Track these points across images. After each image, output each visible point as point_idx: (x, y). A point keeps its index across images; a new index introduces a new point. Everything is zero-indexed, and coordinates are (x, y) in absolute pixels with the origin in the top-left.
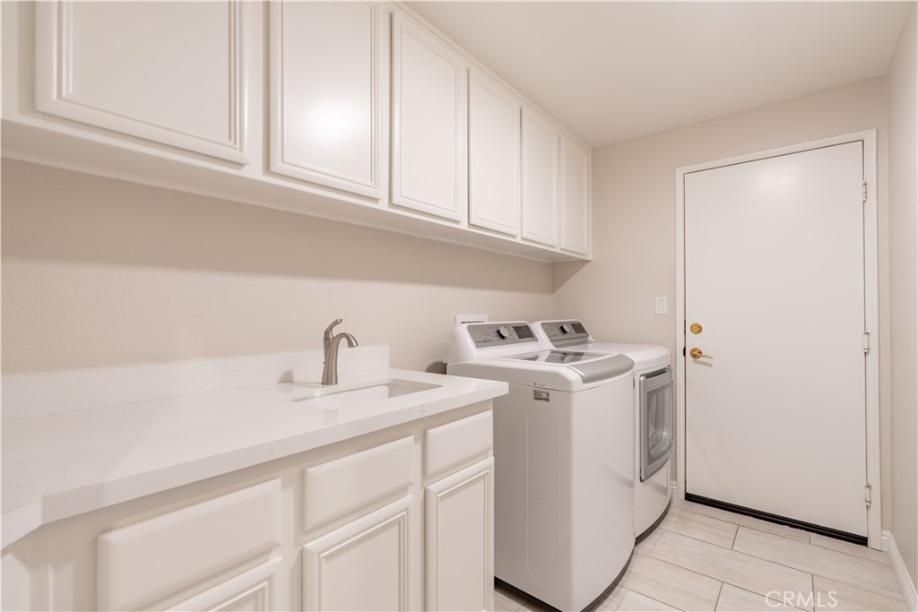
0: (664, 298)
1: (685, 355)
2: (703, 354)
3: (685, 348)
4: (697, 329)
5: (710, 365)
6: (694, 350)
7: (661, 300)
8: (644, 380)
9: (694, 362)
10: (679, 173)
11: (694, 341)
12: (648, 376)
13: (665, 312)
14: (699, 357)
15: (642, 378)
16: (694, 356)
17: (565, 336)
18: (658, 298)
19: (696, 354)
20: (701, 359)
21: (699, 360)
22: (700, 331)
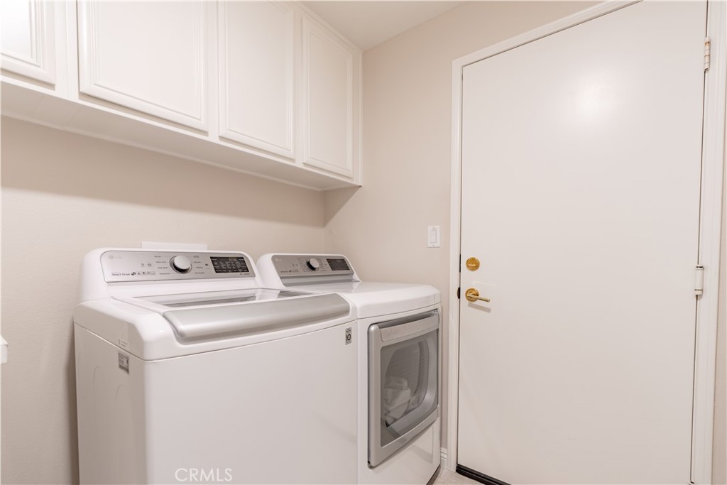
0: (437, 227)
1: (459, 297)
2: (480, 296)
3: (459, 289)
4: (474, 264)
5: (488, 310)
6: (470, 291)
7: (434, 229)
8: (376, 331)
9: (469, 305)
10: (457, 64)
11: (470, 280)
12: (383, 325)
13: (438, 244)
14: (476, 300)
15: (373, 328)
16: (470, 299)
17: (313, 273)
18: (430, 228)
19: (473, 296)
20: (478, 303)
21: (474, 303)
22: (477, 267)
